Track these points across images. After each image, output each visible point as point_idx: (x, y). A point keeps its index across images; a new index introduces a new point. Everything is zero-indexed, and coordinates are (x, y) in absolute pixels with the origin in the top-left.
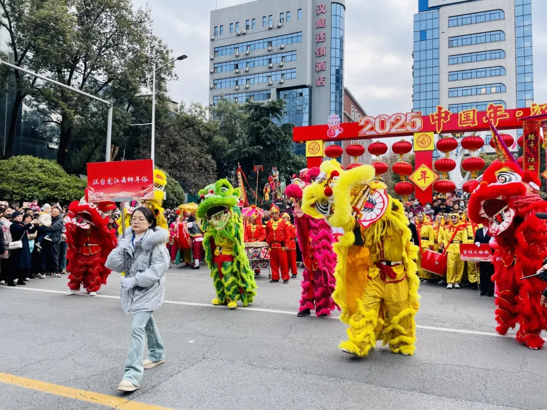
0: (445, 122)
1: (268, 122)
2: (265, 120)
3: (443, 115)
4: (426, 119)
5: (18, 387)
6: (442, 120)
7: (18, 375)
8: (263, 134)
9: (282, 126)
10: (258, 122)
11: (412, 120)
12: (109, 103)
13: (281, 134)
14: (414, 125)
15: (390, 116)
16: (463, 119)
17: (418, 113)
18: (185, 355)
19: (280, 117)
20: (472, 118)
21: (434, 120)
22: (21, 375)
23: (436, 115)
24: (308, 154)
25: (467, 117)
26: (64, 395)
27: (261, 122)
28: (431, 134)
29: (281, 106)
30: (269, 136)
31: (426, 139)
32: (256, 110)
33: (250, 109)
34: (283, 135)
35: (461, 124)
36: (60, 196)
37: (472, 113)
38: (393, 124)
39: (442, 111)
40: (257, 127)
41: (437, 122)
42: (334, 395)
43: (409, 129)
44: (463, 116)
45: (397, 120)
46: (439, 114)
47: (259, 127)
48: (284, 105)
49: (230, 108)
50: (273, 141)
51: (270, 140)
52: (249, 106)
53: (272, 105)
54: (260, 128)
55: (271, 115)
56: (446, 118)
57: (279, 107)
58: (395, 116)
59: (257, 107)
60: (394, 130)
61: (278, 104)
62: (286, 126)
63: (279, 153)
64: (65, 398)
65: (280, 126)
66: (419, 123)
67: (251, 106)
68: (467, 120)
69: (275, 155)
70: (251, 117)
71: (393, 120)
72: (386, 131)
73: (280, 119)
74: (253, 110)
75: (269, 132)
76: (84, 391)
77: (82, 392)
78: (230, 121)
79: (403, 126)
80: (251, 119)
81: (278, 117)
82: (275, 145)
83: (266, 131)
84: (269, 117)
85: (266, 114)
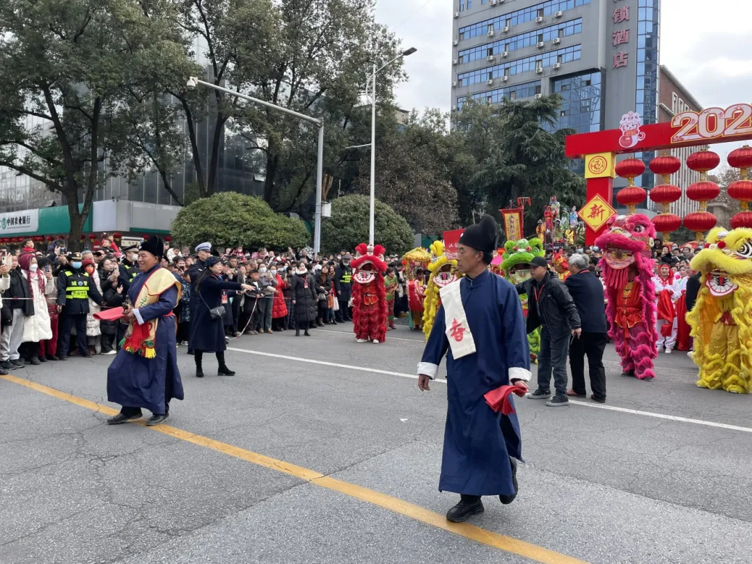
1: (535, 128)
2: (530, 126)
5: (213, 451)
7: (214, 439)
8: (527, 146)
9: (556, 133)
10: (519, 130)
12: (319, 122)
13: (553, 145)
15: (725, 109)
18: (394, 435)
19: (553, 120)
22: (218, 440)
24: (588, 174)
26: (258, 463)
27: (525, 130)
29: (555, 103)
30: (536, 149)
32: (516, 113)
33: (508, 112)
34: (558, 146)
36: (266, 240)
38: (729, 122)
40: (517, 137)
42: (574, 499)
45: (737, 115)
47: (521, 137)
48: (559, 102)
49: (480, 112)
50: (542, 155)
51: (537, 155)
52: (506, 107)
53: (542, 103)
54: (522, 139)
55: (539, 118)
57: (552, 105)
58: (732, 109)
59: (518, 108)
60: (730, 132)
61: (550, 100)
62: (562, 133)
63: (551, 174)
64: (258, 466)
65: (553, 133)
67: (510, 107)
69: (544, 176)
70: (509, 124)
71: (729, 115)
72: (718, 132)
73: (552, 123)
74: (512, 114)
75: (537, 143)
76: (279, 461)
77: (277, 461)
78: (480, 131)
79: (746, 124)
80: (510, 127)
81: (551, 121)
82: (545, 162)
83: (532, 141)
84: (537, 121)
85: (531, 117)
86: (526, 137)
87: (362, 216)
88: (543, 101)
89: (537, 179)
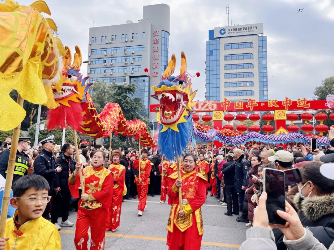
0: (228, 106)
1: (126, 97)
2: (124, 95)
3: (227, 103)
4: (219, 105)
6: (227, 105)
8: (123, 103)
9: (134, 99)
10: (120, 96)
11: (212, 105)
13: (134, 104)
14: (213, 107)
15: (201, 101)
16: (237, 105)
17: (215, 101)
20: (241, 105)
21: (223, 105)
23: (224, 103)
25: (239, 105)
27: (122, 97)
28: (221, 112)
29: (134, 87)
30: (127, 105)
31: (219, 114)
32: (119, 89)
33: (115, 88)
34: (135, 104)
35: (236, 108)
37: (241, 102)
38: (203, 106)
39: (227, 101)
40: (119, 99)
41: (224, 106)
43: (211, 109)
44: (237, 104)
45: (205, 104)
46: (225, 102)
47: (121, 99)
48: (135, 87)
49: (102, 86)
50: (129, 107)
51: (127, 107)
52: (114, 87)
53: (129, 87)
54: (121, 100)
55: (128, 92)
56: (228, 104)
57: (133, 88)
58: (203, 102)
59: (120, 88)
60: (203, 109)
61: (132, 86)
62: (136, 99)
63: (132, 115)
65: (133, 99)
66: (216, 106)
67: (116, 87)
68: (238, 106)
69: (130, 116)
70: (116, 93)
71: (202, 104)
72: (199, 109)
73: (133, 95)
74: (117, 89)
75: (127, 103)
78: (101, 94)
79: (207, 107)
80: (116, 94)
81: (132, 94)
82: (130, 110)
83: (125, 102)
84: (127, 93)
85: (124, 92)
86: (123, 99)
87: (56, 130)
88: (129, 86)
89: (127, 117)
